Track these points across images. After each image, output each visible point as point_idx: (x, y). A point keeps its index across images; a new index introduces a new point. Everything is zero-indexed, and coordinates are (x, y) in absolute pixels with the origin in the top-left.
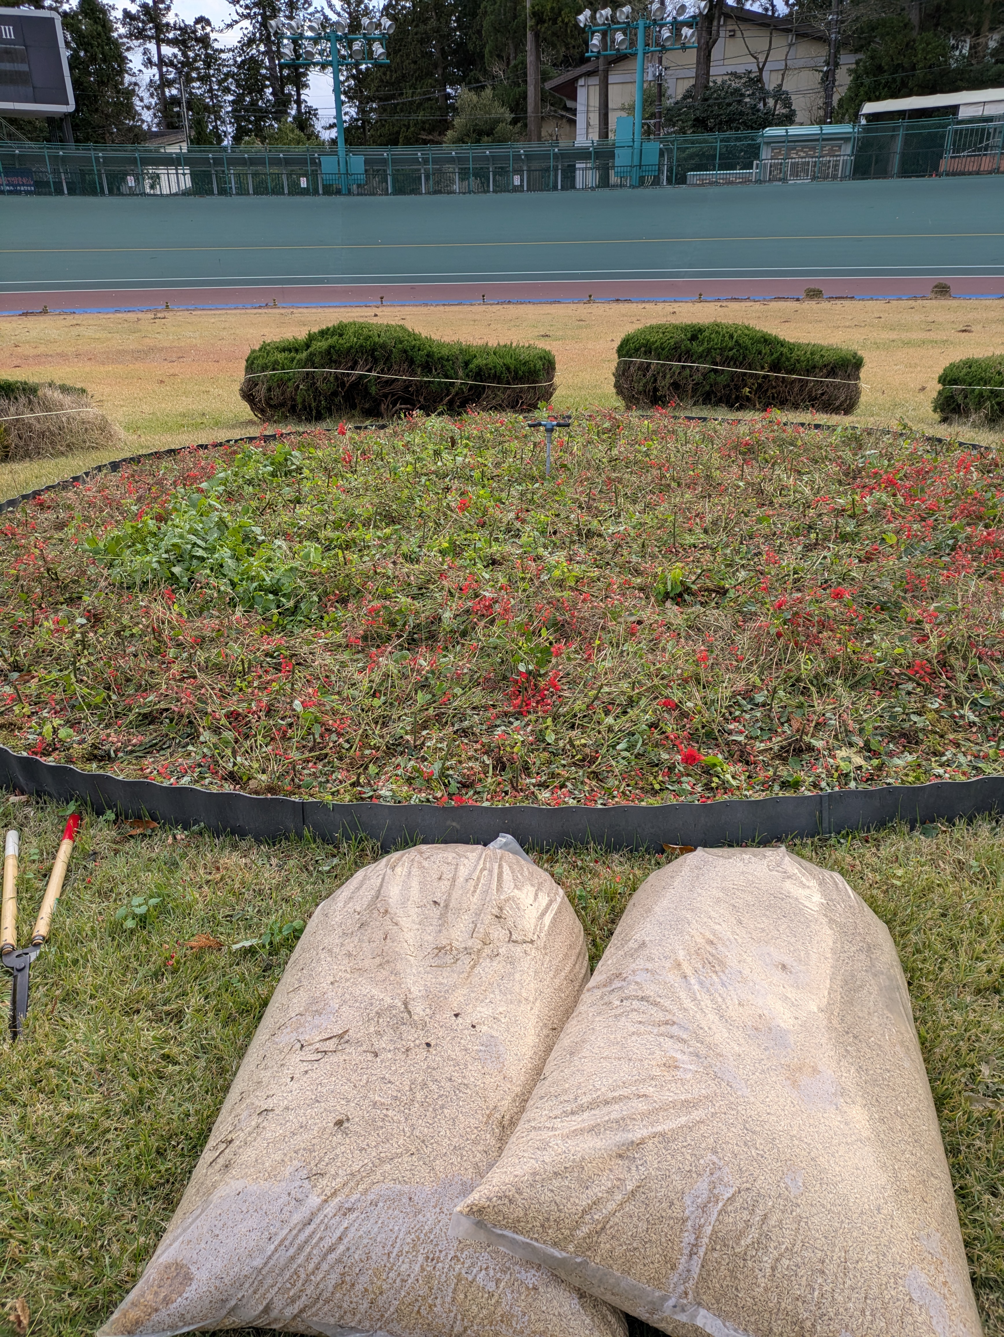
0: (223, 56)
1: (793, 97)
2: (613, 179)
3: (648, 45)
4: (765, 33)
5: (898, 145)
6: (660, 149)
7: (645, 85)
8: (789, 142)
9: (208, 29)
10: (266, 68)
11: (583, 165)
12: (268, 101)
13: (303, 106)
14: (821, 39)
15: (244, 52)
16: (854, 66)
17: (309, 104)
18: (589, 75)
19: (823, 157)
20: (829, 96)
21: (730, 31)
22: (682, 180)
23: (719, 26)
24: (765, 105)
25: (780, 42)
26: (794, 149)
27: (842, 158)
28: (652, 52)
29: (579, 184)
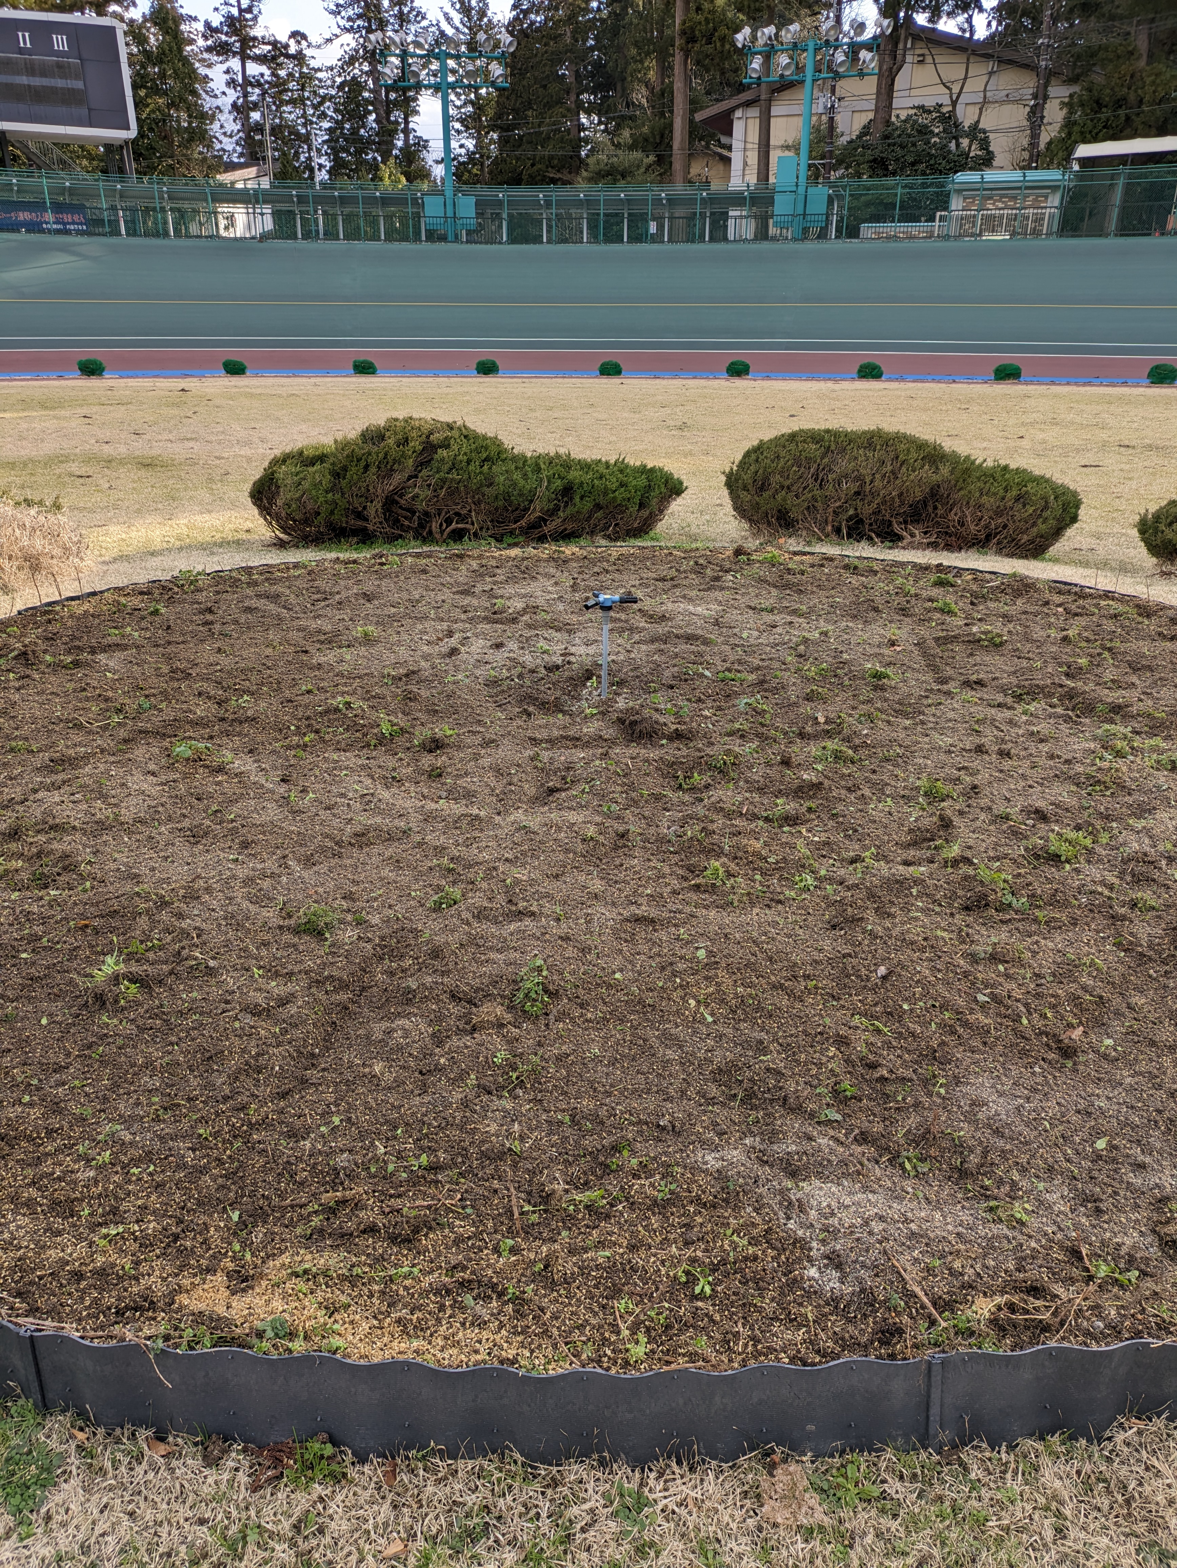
0: (320, 75)
1: (992, 136)
2: (772, 231)
3: (820, 71)
4: (963, 58)
5: (1117, 197)
6: (829, 195)
7: (814, 119)
8: (985, 189)
9: (304, 44)
10: (370, 91)
11: (738, 213)
12: (371, 128)
13: (411, 137)
14: (1028, 66)
15: (344, 71)
16: (1066, 100)
17: (418, 134)
18: (747, 106)
19: (1025, 208)
20: (1035, 136)
21: (919, 55)
22: (854, 233)
23: (905, 49)
24: (958, 145)
25: (979, 70)
26: (990, 198)
27: (1048, 210)
28: (824, 79)
29: (731, 236)
